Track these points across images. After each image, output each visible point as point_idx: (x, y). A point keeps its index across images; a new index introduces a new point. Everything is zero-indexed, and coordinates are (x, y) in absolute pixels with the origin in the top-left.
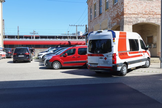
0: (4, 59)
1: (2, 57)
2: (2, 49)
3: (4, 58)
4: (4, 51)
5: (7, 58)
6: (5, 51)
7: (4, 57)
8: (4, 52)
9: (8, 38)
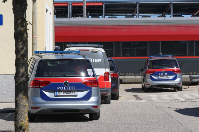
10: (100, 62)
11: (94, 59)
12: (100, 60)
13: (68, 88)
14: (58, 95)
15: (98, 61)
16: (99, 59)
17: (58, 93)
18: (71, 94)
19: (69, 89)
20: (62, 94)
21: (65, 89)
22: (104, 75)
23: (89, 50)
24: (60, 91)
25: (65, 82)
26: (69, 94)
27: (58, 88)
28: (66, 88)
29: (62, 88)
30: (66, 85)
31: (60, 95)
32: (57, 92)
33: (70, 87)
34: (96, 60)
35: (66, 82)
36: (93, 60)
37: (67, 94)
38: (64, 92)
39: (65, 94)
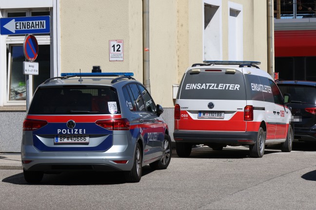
0: (280, 155)
1: (268, 141)
2: (268, 89)
3: (283, 147)
4: (279, 101)
5: (297, 147)
6: (286, 99)
7: (284, 140)
8: (280, 108)
9: (299, 12)
10: (238, 89)
11: (228, 85)
12: (237, 87)
13: (74, 131)
14: (59, 141)
15: (234, 88)
16: (236, 85)
17: (59, 139)
18: (80, 141)
19: (75, 133)
20: (66, 140)
21: (68, 133)
22: (243, 110)
23: (221, 71)
24: (62, 136)
25: (69, 122)
26: (76, 141)
27: (58, 132)
28: (70, 131)
29: (64, 131)
30: (71, 127)
31: (62, 141)
32: (57, 137)
33: (77, 130)
34: (231, 87)
35: (71, 121)
36: (226, 86)
37: (73, 141)
38: (68, 138)
39: (70, 141)
